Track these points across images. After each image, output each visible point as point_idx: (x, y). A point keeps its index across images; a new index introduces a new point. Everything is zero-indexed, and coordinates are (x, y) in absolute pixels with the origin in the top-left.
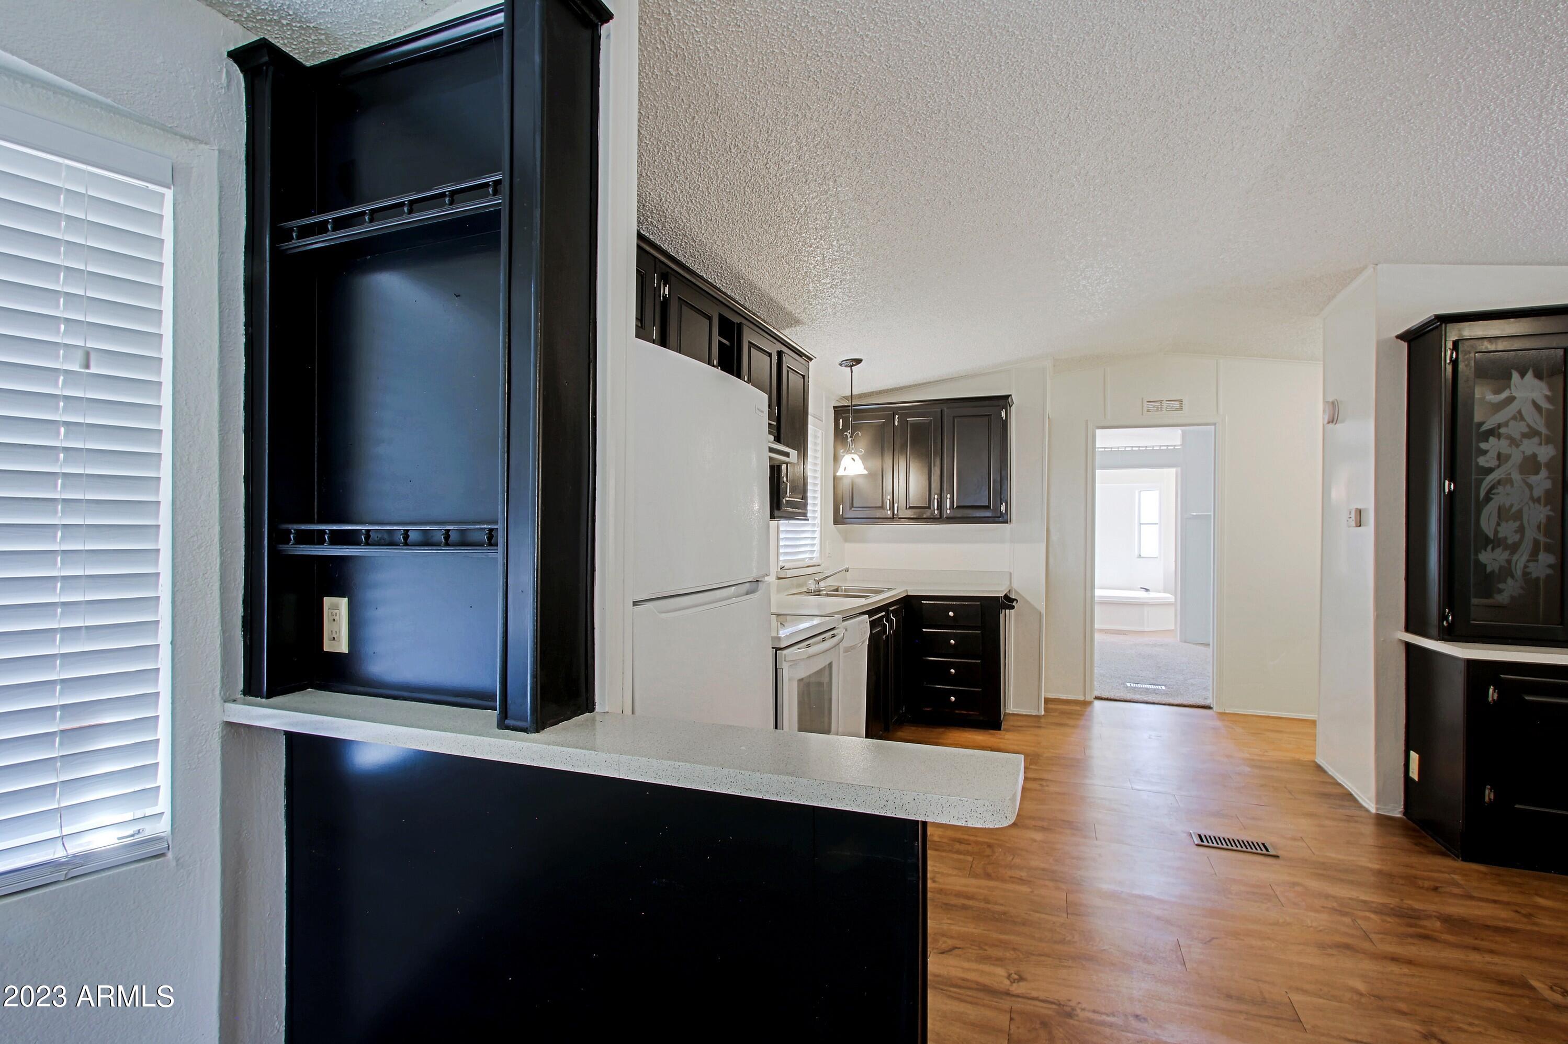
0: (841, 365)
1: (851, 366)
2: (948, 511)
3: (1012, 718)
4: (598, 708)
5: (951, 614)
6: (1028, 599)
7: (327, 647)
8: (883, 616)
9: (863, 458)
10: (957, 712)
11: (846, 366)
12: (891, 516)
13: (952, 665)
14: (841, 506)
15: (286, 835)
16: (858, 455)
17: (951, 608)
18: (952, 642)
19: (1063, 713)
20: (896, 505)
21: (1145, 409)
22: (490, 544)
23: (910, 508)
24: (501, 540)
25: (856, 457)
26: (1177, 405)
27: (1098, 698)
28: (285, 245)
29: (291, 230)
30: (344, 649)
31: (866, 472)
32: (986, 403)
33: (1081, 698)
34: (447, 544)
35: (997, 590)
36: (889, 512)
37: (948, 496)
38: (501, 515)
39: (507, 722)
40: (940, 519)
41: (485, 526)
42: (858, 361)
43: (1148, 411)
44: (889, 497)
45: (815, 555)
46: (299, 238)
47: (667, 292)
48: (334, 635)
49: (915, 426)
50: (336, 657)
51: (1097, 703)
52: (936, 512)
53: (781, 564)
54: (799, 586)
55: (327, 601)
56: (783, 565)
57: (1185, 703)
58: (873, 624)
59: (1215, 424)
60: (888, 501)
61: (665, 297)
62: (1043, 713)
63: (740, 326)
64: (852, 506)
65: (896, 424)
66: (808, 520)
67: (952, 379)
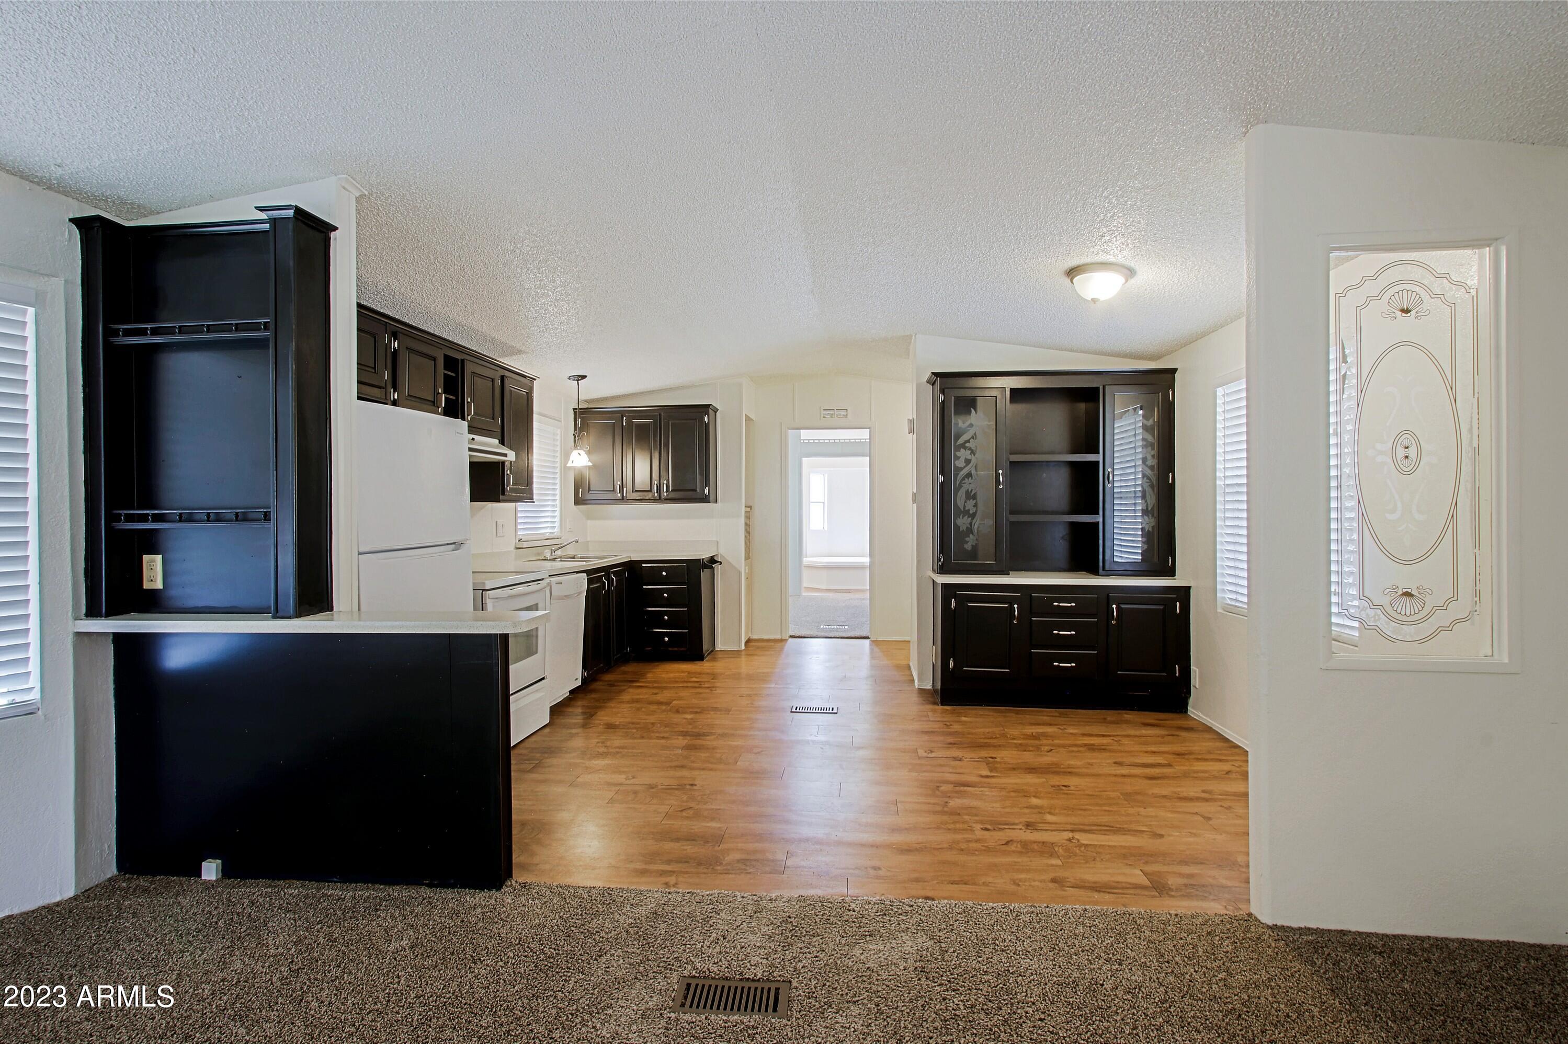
0: (569, 379)
1: (578, 380)
2: (665, 494)
3: (719, 653)
4: (335, 609)
5: (664, 573)
6: (730, 560)
7: (146, 585)
8: (602, 576)
9: (589, 453)
10: (670, 649)
11: (574, 380)
12: (621, 498)
13: (666, 613)
14: (581, 490)
15: (115, 707)
16: (584, 451)
17: (663, 569)
18: (665, 595)
19: (758, 648)
20: (625, 489)
21: (822, 416)
22: (265, 520)
23: (636, 491)
24: (273, 516)
25: (582, 452)
26: (843, 413)
27: (791, 637)
28: (113, 339)
29: (119, 330)
30: (159, 585)
31: (590, 464)
32: (692, 410)
33: (779, 637)
34: (237, 520)
35: (704, 555)
36: (619, 495)
37: (665, 482)
38: (272, 501)
39: (278, 615)
40: (659, 500)
41: (262, 510)
42: (584, 377)
43: (824, 417)
44: (619, 483)
45: (555, 530)
46: (124, 336)
47: (396, 346)
48: (152, 578)
49: (639, 426)
50: (154, 592)
51: (791, 640)
52: (656, 494)
53: (518, 538)
54: (539, 554)
55: (146, 558)
56: (521, 537)
57: (853, 636)
58: (590, 581)
59: (869, 428)
60: (618, 486)
61: (394, 348)
62: (743, 647)
63: (463, 361)
64: (589, 490)
65: (624, 424)
66: (534, 502)
67: (671, 389)
